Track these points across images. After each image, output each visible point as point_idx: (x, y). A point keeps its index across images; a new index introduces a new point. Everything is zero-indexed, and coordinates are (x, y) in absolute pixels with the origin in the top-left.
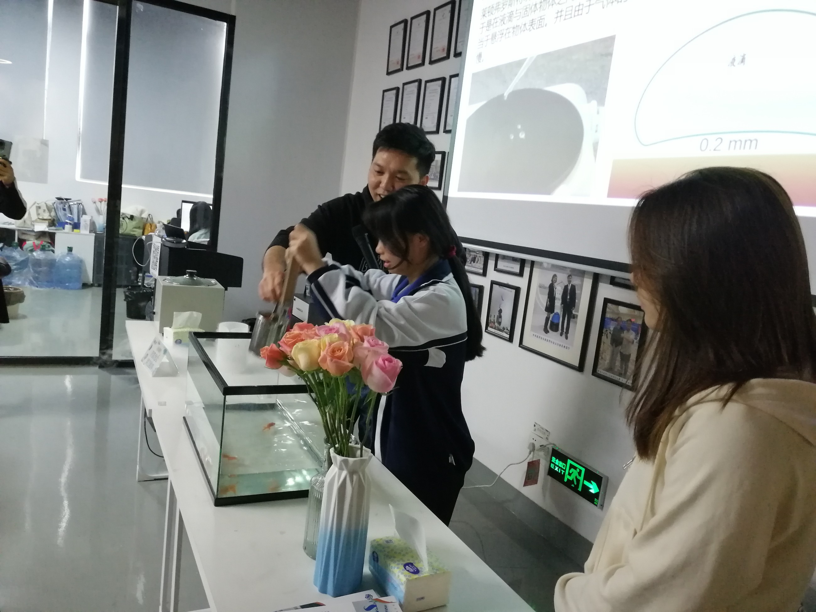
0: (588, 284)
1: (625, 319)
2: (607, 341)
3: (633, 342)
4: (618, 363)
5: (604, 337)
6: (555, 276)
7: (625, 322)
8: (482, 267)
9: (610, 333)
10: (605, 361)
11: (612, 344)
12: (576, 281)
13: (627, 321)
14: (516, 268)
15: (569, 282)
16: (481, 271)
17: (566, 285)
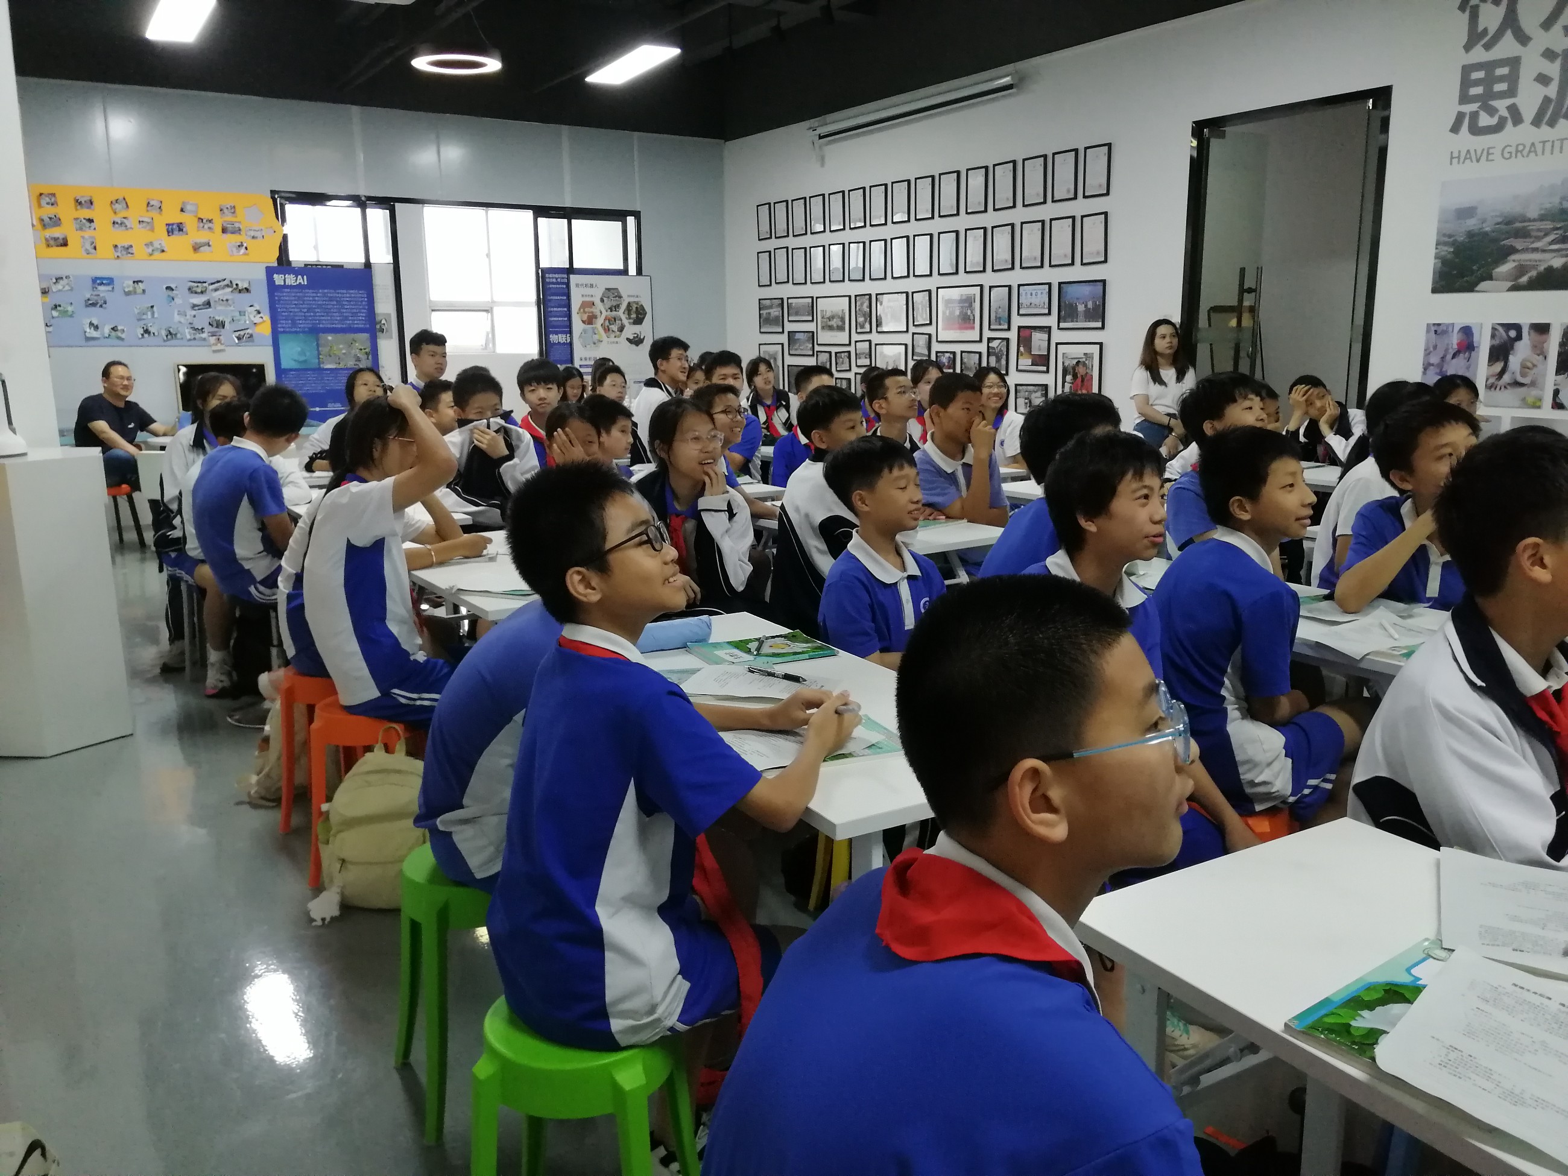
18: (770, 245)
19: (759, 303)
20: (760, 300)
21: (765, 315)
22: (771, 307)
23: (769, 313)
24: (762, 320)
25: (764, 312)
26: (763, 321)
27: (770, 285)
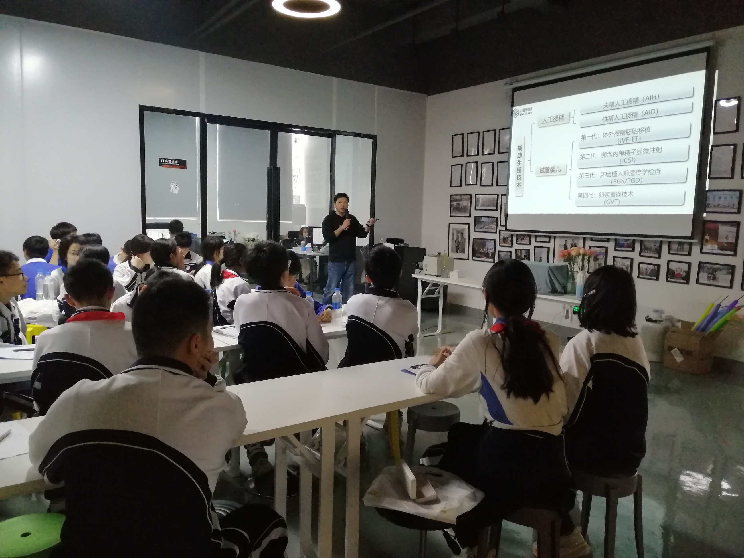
0: (582, 241)
3: (603, 258)
6: (566, 241)
8: (528, 241)
9: (593, 257)
11: (594, 261)
12: (576, 241)
13: (599, 252)
14: (547, 240)
15: (573, 242)
16: (528, 243)
18: (463, 160)
19: (451, 197)
20: (451, 195)
21: (455, 205)
22: (460, 200)
23: (459, 204)
25: (455, 203)
26: (453, 209)
27: (461, 186)
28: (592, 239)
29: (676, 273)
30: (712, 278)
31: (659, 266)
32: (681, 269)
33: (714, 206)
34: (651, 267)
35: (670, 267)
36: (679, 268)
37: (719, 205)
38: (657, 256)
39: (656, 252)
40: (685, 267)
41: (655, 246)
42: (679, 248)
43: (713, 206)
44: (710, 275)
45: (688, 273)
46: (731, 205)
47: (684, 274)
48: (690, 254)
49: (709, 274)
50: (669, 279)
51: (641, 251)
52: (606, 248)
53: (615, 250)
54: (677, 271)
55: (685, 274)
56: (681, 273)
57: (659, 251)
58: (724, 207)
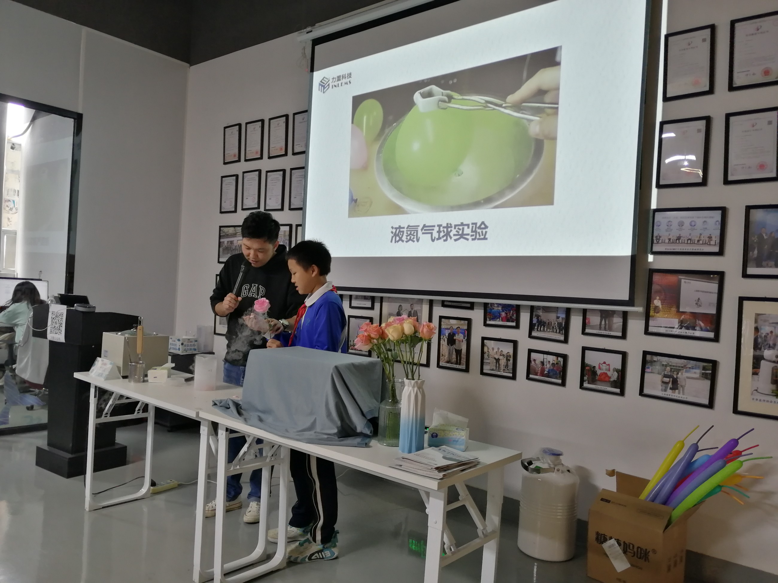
0: (426, 308)
1: (455, 327)
2: (444, 343)
3: (463, 341)
4: (454, 356)
5: (442, 342)
6: (400, 306)
7: (455, 329)
9: (446, 338)
10: (445, 356)
11: (448, 344)
12: (416, 307)
13: (457, 328)
14: (368, 304)
15: (412, 309)
17: (409, 311)
18: (238, 168)
19: (220, 230)
20: (220, 227)
21: (226, 243)
22: (234, 235)
23: (232, 242)
24: (221, 249)
25: (225, 241)
26: (223, 250)
27: (235, 211)
28: (444, 304)
29: (599, 372)
30: (670, 385)
31: (565, 357)
32: (609, 365)
33: (670, 239)
34: (551, 359)
35: (587, 361)
36: (604, 363)
37: (679, 238)
38: (562, 338)
39: (560, 330)
40: (616, 361)
41: (558, 318)
42: (603, 322)
43: (667, 241)
44: (667, 380)
45: (622, 372)
46: (705, 238)
47: (614, 376)
48: (624, 336)
49: (665, 376)
50: (586, 385)
51: (532, 327)
52: (469, 321)
53: (486, 325)
54: (600, 368)
55: (616, 374)
56: (609, 374)
57: (565, 329)
58: (690, 241)
